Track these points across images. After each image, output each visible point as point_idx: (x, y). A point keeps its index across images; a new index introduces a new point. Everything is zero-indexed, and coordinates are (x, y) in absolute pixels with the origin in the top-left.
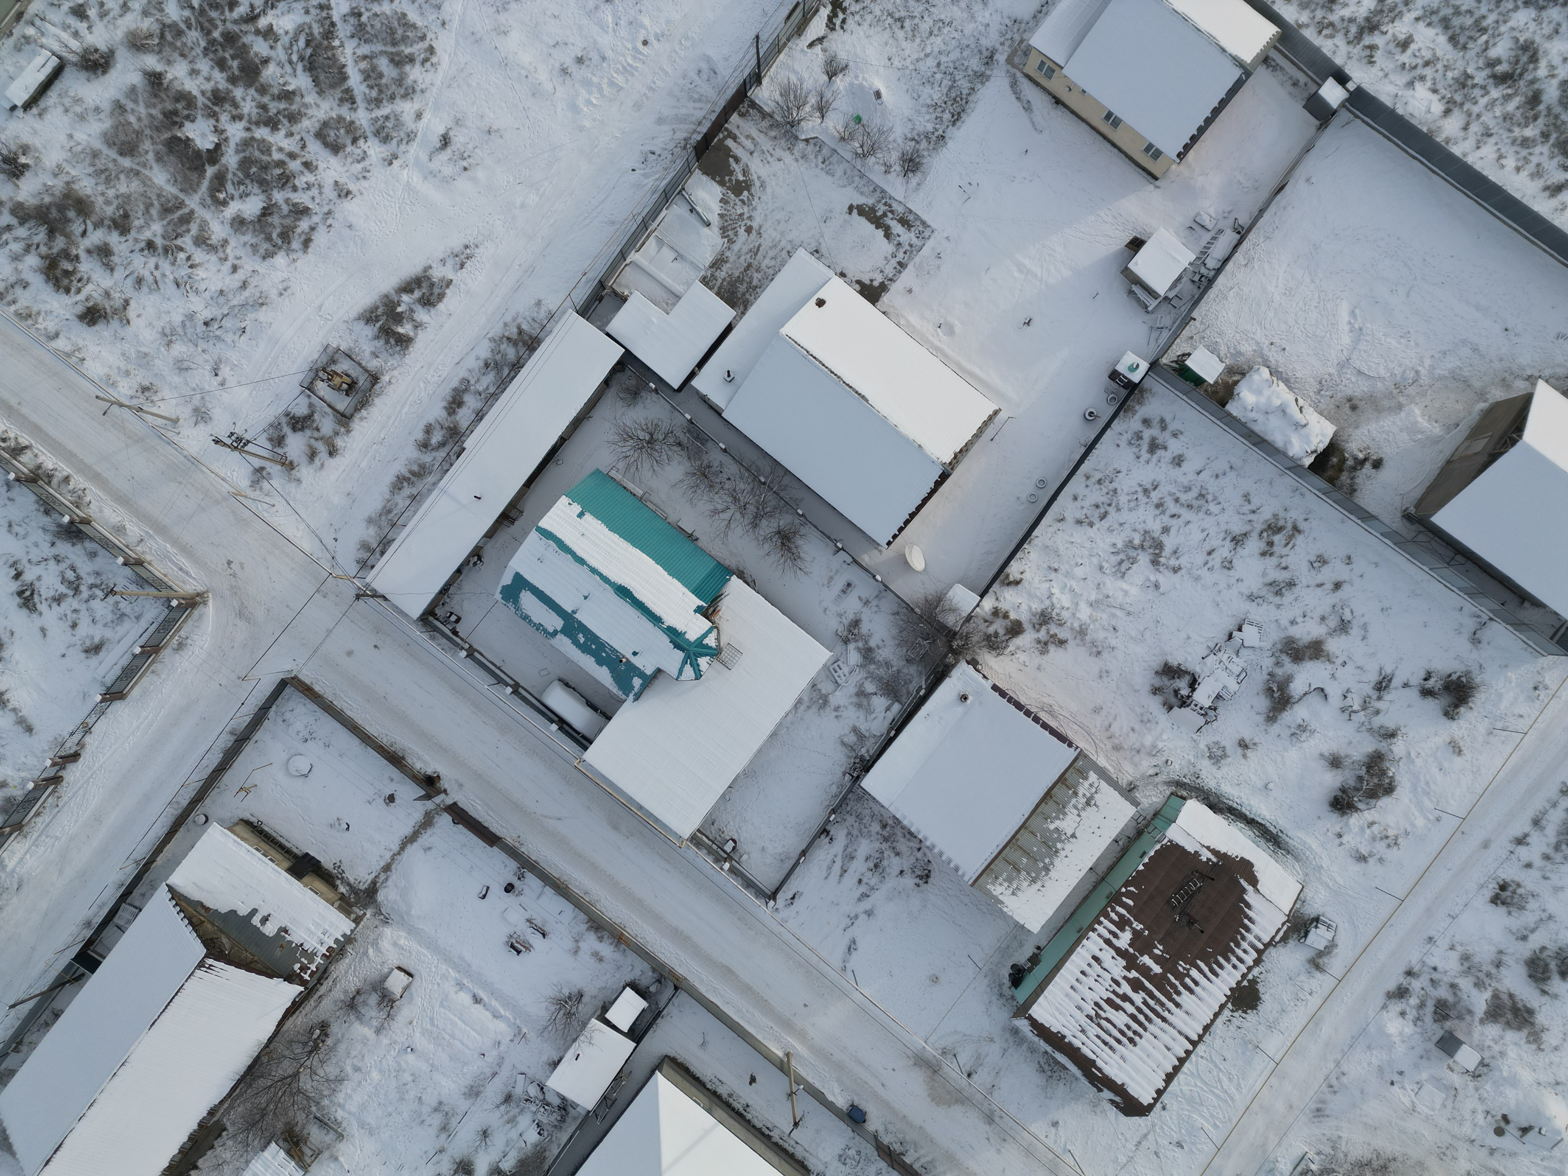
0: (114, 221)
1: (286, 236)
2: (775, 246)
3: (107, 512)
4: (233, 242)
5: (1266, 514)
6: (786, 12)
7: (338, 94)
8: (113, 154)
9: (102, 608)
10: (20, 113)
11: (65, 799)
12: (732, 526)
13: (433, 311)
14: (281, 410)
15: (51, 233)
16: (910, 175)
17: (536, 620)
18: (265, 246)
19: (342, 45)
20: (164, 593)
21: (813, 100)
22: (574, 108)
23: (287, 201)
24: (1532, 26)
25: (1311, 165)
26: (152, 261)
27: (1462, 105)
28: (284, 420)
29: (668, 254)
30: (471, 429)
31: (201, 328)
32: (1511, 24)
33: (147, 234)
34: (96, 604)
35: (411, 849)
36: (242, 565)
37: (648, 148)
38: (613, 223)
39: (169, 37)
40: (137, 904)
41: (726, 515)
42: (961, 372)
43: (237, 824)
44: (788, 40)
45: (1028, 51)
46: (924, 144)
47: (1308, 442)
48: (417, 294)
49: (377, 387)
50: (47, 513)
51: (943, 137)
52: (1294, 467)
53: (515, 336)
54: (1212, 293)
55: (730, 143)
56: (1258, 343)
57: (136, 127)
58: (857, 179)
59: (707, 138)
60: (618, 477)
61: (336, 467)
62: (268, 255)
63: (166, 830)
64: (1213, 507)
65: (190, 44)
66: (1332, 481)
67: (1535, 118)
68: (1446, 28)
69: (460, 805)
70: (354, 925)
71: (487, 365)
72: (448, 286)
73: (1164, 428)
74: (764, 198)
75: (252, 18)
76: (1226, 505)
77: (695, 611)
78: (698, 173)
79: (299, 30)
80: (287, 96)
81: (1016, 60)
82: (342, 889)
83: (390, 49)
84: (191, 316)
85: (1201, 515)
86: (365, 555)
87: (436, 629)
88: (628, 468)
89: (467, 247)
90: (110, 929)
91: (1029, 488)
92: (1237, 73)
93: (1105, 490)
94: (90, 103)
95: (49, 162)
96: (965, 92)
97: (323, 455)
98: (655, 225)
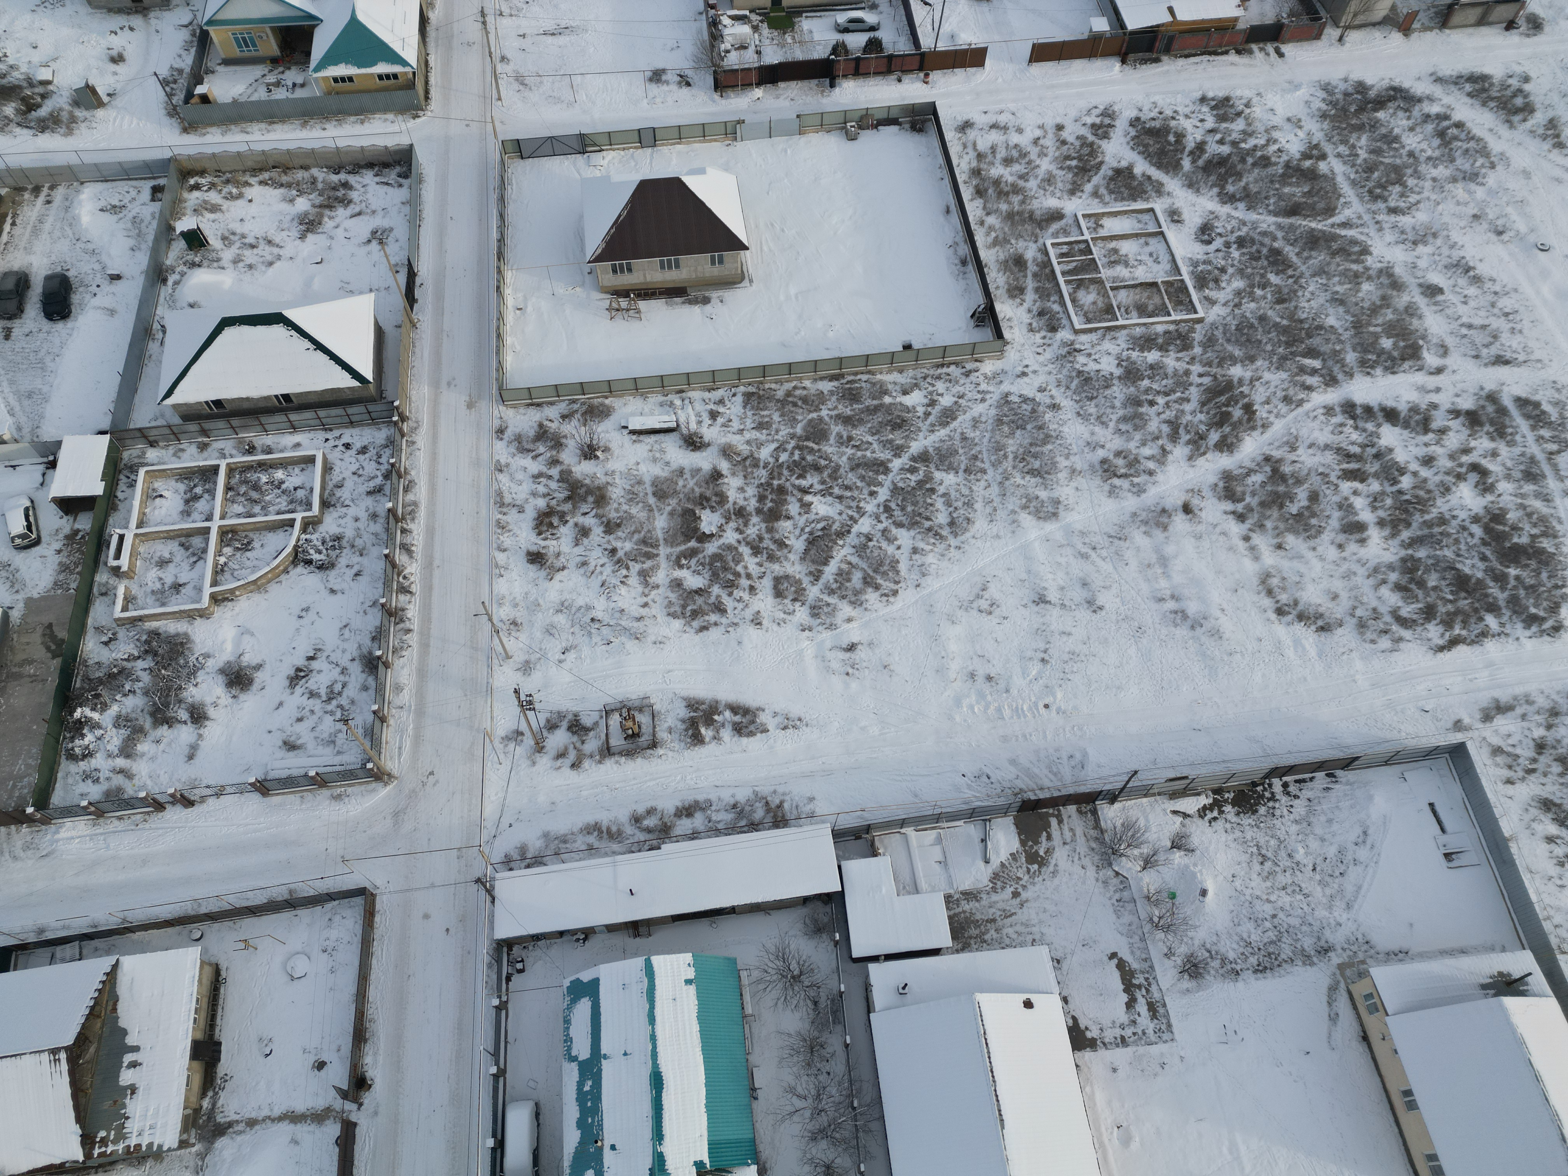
0: (609, 522)
1: (695, 614)
2: (1027, 926)
3: (405, 671)
4: (661, 590)
6: (1173, 776)
7: (812, 568)
8: (650, 490)
9: (328, 725)
10: (625, 432)
11: (147, 826)
12: (796, 1118)
13: (736, 738)
14: (575, 709)
15: (568, 498)
16: (1186, 976)
17: (573, 1032)
18: (678, 609)
19: (843, 546)
20: (372, 753)
21: (1145, 850)
22: (958, 702)
23: (718, 596)
26: (604, 560)
28: (570, 717)
29: (936, 853)
30: (679, 839)
31: (587, 619)
33: (618, 544)
34: (329, 719)
35: (286, 1127)
36: (437, 781)
37: (987, 770)
38: (917, 797)
39: (748, 463)
40: (85, 952)
41: (799, 1104)
43: (210, 964)
44: (1159, 794)
45: (1363, 974)
46: (1216, 964)
48: (738, 718)
49: (649, 751)
50: (373, 639)
51: (1238, 973)
53: (773, 806)
55: (1054, 822)
57: (678, 488)
58: (1137, 938)
59: (1037, 804)
60: (745, 981)
61: (567, 777)
62: (673, 615)
63: (169, 916)
65: (756, 475)
69: (358, 1130)
70: (176, 1145)
71: (734, 806)
72: (762, 732)
74: (1048, 883)
75: (805, 491)
77: (696, 1163)
78: (1010, 820)
79: (825, 518)
80: (781, 544)
81: (1348, 972)
82: (206, 1103)
83: (870, 572)
84: (589, 608)
86: (516, 856)
87: (499, 961)
88: (759, 981)
89: (800, 720)
90: (46, 952)
94: (667, 457)
95: (611, 465)
96: (1283, 956)
97: (568, 762)
98: (946, 825)
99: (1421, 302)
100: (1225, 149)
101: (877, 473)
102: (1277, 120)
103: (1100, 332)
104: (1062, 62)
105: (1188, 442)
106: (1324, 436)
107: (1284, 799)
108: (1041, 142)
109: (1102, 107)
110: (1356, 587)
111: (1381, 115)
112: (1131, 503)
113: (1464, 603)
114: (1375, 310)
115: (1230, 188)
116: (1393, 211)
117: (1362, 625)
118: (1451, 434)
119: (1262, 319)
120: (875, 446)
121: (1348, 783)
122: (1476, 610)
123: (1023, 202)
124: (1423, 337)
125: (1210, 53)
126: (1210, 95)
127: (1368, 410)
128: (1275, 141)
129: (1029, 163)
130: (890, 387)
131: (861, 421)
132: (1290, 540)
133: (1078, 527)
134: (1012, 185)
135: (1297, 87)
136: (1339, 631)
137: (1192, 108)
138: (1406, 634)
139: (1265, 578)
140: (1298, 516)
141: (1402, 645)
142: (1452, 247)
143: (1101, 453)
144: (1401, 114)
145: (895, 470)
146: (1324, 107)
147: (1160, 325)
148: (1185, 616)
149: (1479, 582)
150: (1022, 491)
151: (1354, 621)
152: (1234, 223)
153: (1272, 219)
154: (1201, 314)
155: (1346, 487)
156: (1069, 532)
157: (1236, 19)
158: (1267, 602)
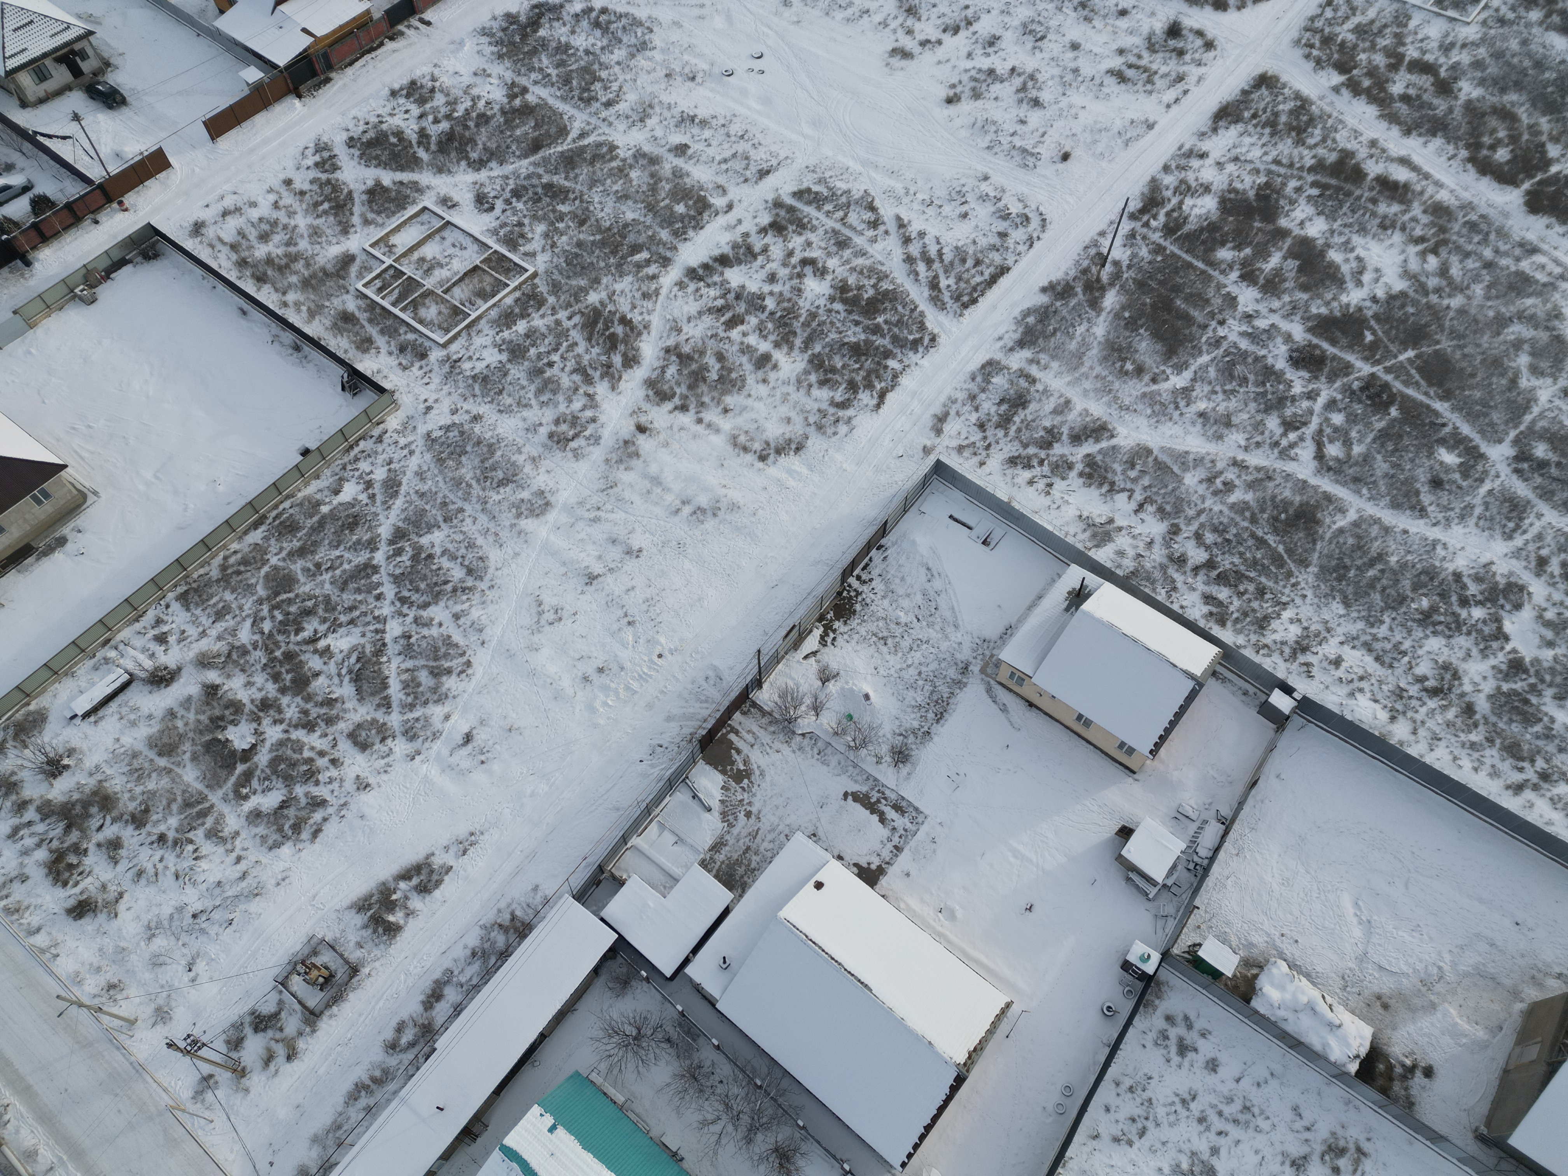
0: (133, 816)
1: (297, 828)
2: (774, 830)
4: (243, 834)
5: (1322, 1132)
6: (784, 633)
7: (377, 700)
8: (152, 755)
10: (77, 721)
12: (724, 1141)
13: (428, 898)
14: (247, 1008)
15: (68, 829)
16: (901, 765)
18: (276, 837)
19: (389, 661)
21: (808, 701)
22: (591, 709)
23: (307, 794)
24: (1446, 651)
25: (1276, 763)
26: (158, 854)
27: (1404, 713)
28: (248, 1019)
29: (668, 838)
30: (445, 1026)
31: (188, 920)
32: (1425, 649)
33: (162, 828)
37: (655, 742)
38: (618, 809)
39: (234, 656)
41: (716, 1128)
42: (966, 959)
44: (786, 653)
45: (998, 664)
46: (911, 739)
47: (1348, 1045)
48: (415, 881)
49: (355, 980)
51: (928, 733)
52: (1339, 1074)
53: (507, 923)
54: (1210, 882)
55: (732, 737)
56: (1268, 935)
57: (181, 731)
58: (851, 768)
59: (711, 734)
60: (599, 1080)
61: (297, 1067)
62: (277, 845)
64: (1261, 1122)
65: (252, 661)
66: (1384, 1091)
67: (1476, 725)
68: (1370, 650)
71: (474, 954)
72: (447, 873)
73: (1190, 1027)
74: (763, 785)
75: (313, 640)
76: (1276, 1121)
78: (701, 764)
79: (353, 649)
80: (330, 702)
81: (989, 671)
83: (432, 663)
84: (180, 909)
85: (1251, 1131)
88: (610, 1070)
89: (472, 834)
91: (1054, 1097)
92: (1190, 685)
93: (1139, 1100)
94: (145, 711)
95: (89, 763)
96: (945, 695)
97: (281, 1058)
98: (658, 810)
99: (679, 162)
100: (445, 126)
101: (368, 576)
102: (467, 79)
103: (464, 334)
104: (244, 125)
105: (602, 377)
106: (693, 307)
107: (865, 588)
108: (281, 203)
109: (312, 145)
110: (796, 403)
111: (542, 33)
112: (597, 454)
113: (868, 364)
114: (653, 189)
115: (474, 155)
116: (608, 104)
117: (820, 428)
118: (772, 248)
119: (580, 244)
120: (347, 555)
121: (894, 544)
122: (879, 363)
123: (308, 265)
124: (701, 188)
125: (369, 51)
126: (396, 86)
127: (706, 266)
128: (479, 97)
129: (285, 227)
130: (318, 496)
131: (315, 544)
132: (730, 400)
133: (573, 500)
134: (286, 255)
135: (462, 43)
136: (810, 443)
137: (389, 106)
138: (850, 412)
139: (734, 440)
140: (721, 379)
141: (854, 422)
142: (669, 108)
143: (544, 431)
144: (556, 24)
145: (383, 563)
146: (495, 49)
147: (507, 298)
148: (703, 511)
149: (866, 342)
150: (506, 504)
151: (813, 428)
152: (499, 181)
153: (525, 162)
154: (531, 270)
155: (735, 334)
156: (569, 509)
157: (368, 12)
158: (750, 458)
